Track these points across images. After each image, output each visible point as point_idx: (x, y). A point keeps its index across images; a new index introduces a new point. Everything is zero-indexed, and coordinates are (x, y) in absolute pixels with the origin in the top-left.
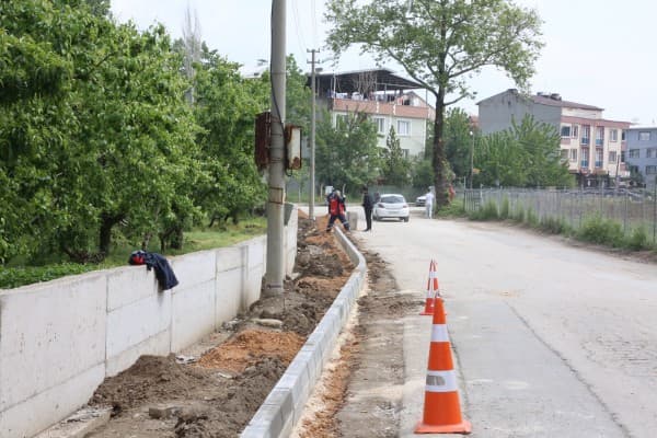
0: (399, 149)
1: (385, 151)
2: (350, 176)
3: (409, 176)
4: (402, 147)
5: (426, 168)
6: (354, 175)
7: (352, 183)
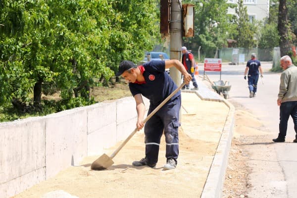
0: (246, 15)
1: (234, 17)
2: (204, 40)
3: (255, 39)
4: (249, 13)
5: (270, 32)
6: (207, 39)
7: (206, 46)
